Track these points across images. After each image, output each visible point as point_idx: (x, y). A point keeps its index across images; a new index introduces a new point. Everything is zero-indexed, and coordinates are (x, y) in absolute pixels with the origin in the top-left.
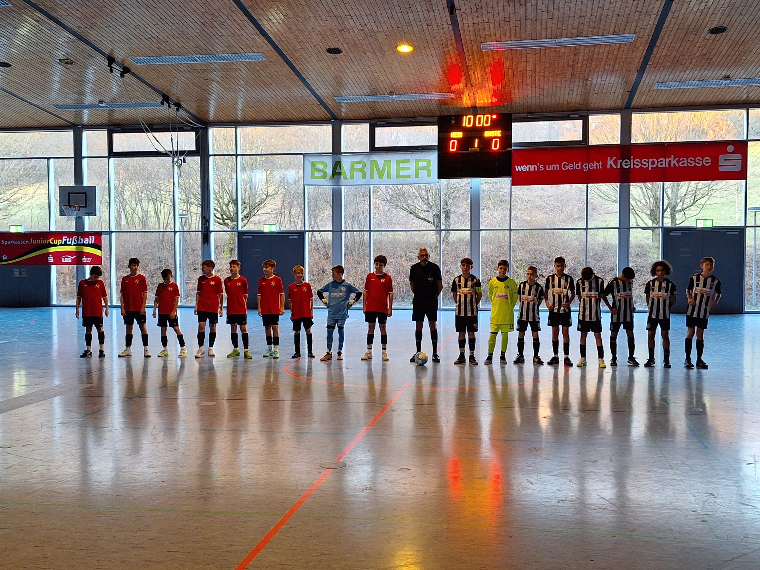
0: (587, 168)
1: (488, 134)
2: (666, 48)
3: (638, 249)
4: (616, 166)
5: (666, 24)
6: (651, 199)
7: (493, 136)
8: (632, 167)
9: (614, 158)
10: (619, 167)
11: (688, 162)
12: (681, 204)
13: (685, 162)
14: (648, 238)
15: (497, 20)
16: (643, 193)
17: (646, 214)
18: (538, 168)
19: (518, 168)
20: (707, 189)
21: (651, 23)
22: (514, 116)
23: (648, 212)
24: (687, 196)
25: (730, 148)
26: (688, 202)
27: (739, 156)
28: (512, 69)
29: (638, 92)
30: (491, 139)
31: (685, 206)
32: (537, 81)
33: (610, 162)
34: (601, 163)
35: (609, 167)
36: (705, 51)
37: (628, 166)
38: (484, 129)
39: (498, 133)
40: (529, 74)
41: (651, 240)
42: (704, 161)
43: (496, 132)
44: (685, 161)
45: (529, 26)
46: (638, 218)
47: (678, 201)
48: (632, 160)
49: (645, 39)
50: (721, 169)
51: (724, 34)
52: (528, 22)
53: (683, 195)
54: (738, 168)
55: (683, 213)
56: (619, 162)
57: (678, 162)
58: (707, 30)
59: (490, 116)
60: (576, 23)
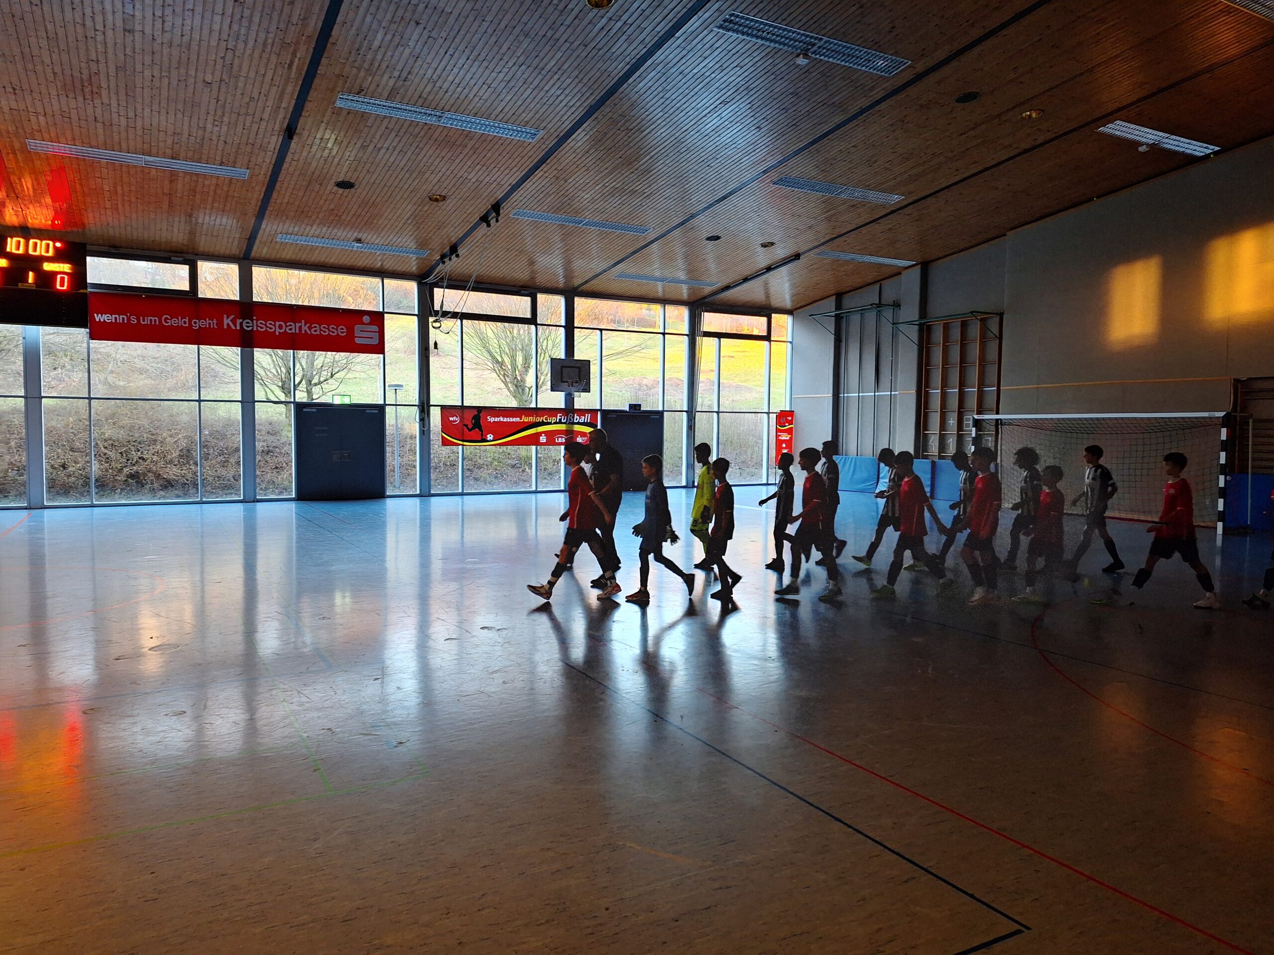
0: (197, 325)
1: (48, 267)
2: (288, 194)
3: (270, 427)
4: (236, 327)
5: (285, 165)
6: (282, 369)
7: (58, 270)
8: (255, 329)
9: (233, 316)
10: (238, 328)
11: (321, 330)
12: (317, 377)
13: (317, 330)
14: (281, 414)
15: (50, 112)
16: (273, 361)
17: (278, 386)
18: (129, 319)
19: (98, 318)
20: (345, 361)
21: (268, 161)
22: (89, 247)
23: (280, 384)
24: (323, 369)
25: (366, 319)
26: (325, 374)
27: (375, 328)
28: (81, 185)
29: (257, 242)
30: (54, 274)
31: (322, 379)
32: (120, 206)
33: (227, 321)
34: (215, 321)
35: (225, 327)
36: (332, 206)
37: (251, 328)
38: (42, 259)
39: (66, 267)
40: (107, 195)
41: (284, 416)
42: (339, 331)
43: (62, 265)
44: (318, 328)
45: (101, 131)
46: (267, 390)
47: (315, 373)
48: (255, 321)
49: (261, 178)
50: (358, 341)
51: (353, 190)
52: (99, 125)
53: (319, 367)
54: (375, 341)
55: (319, 386)
56: (239, 321)
57: (310, 328)
58: (332, 182)
59: (51, 243)
60: (169, 142)
